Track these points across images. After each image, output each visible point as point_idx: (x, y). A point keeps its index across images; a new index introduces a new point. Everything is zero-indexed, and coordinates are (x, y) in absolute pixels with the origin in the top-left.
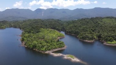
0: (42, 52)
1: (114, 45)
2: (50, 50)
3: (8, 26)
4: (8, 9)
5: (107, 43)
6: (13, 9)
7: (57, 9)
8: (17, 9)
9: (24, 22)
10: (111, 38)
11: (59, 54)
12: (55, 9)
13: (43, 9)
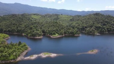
0: (12, 61)
1: (57, 37)
2: (19, 56)
5: (53, 36)
10: (54, 32)
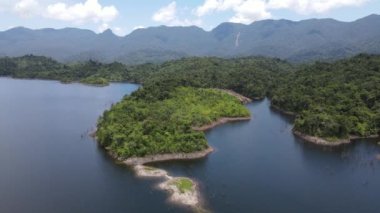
2: (143, 155)
3: (120, 78)
4: (139, 29)
6: (150, 29)
7: (289, 22)
8: (163, 28)
9: (163, 66)
11: (158, 170)
12: (282, 20)
13: (240, 24)
